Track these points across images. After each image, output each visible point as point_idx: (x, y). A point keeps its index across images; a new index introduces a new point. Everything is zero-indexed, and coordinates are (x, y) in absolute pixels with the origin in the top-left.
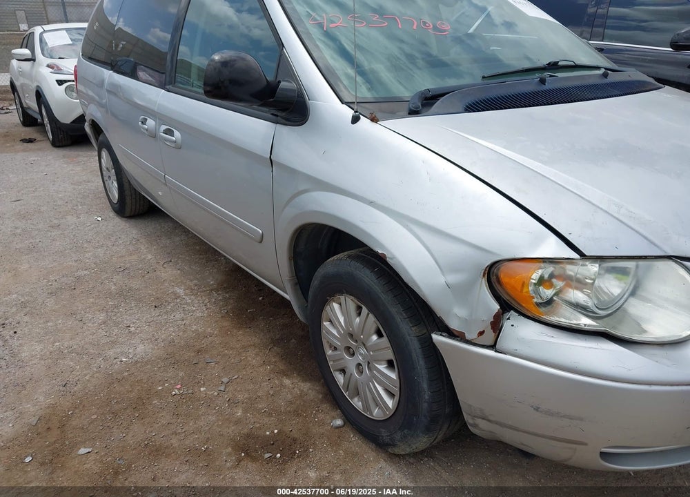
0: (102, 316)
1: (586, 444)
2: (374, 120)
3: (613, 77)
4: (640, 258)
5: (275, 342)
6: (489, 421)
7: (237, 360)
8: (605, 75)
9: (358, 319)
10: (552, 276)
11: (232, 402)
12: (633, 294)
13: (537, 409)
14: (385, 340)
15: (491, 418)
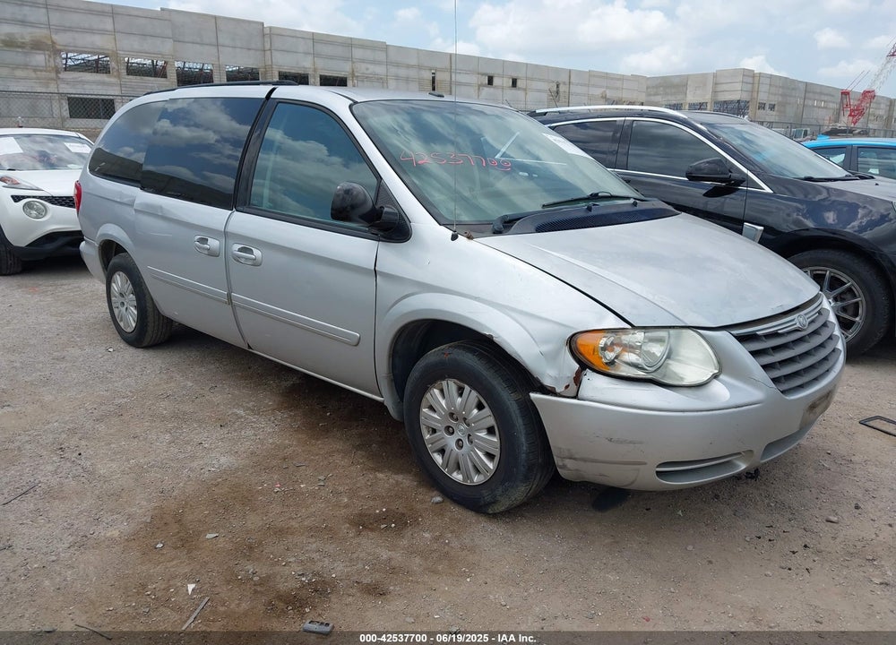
0: (168, 436)
1: (645, 464)
2: (470, 238)
3: (642, 206)
4: (670, 327)
5: (358, 448)
6: (575, 459)
7: (326, 463)
8: (635, 204)
9: (459, 400)
10: (612, 344)
11: (336, 493)
12: (668, 357)
13: (611, 440)
14: (487, 411)
15: (577, 456)
